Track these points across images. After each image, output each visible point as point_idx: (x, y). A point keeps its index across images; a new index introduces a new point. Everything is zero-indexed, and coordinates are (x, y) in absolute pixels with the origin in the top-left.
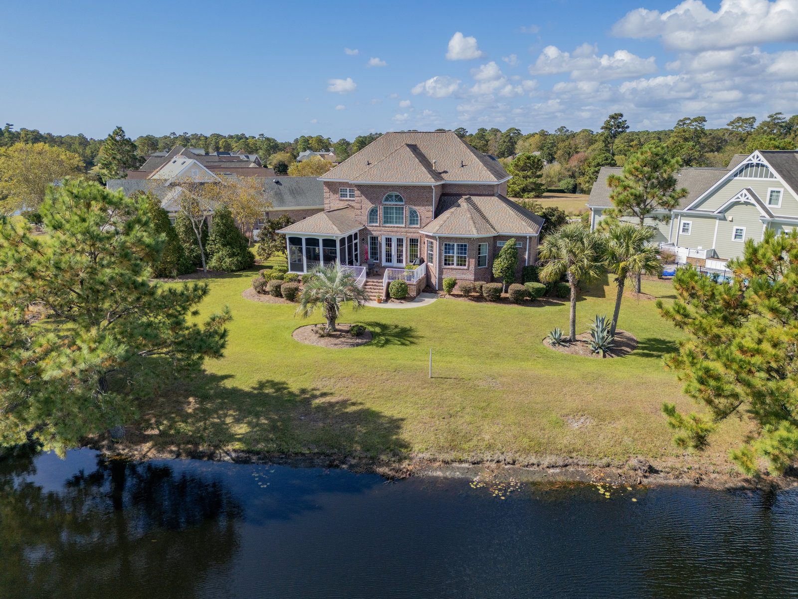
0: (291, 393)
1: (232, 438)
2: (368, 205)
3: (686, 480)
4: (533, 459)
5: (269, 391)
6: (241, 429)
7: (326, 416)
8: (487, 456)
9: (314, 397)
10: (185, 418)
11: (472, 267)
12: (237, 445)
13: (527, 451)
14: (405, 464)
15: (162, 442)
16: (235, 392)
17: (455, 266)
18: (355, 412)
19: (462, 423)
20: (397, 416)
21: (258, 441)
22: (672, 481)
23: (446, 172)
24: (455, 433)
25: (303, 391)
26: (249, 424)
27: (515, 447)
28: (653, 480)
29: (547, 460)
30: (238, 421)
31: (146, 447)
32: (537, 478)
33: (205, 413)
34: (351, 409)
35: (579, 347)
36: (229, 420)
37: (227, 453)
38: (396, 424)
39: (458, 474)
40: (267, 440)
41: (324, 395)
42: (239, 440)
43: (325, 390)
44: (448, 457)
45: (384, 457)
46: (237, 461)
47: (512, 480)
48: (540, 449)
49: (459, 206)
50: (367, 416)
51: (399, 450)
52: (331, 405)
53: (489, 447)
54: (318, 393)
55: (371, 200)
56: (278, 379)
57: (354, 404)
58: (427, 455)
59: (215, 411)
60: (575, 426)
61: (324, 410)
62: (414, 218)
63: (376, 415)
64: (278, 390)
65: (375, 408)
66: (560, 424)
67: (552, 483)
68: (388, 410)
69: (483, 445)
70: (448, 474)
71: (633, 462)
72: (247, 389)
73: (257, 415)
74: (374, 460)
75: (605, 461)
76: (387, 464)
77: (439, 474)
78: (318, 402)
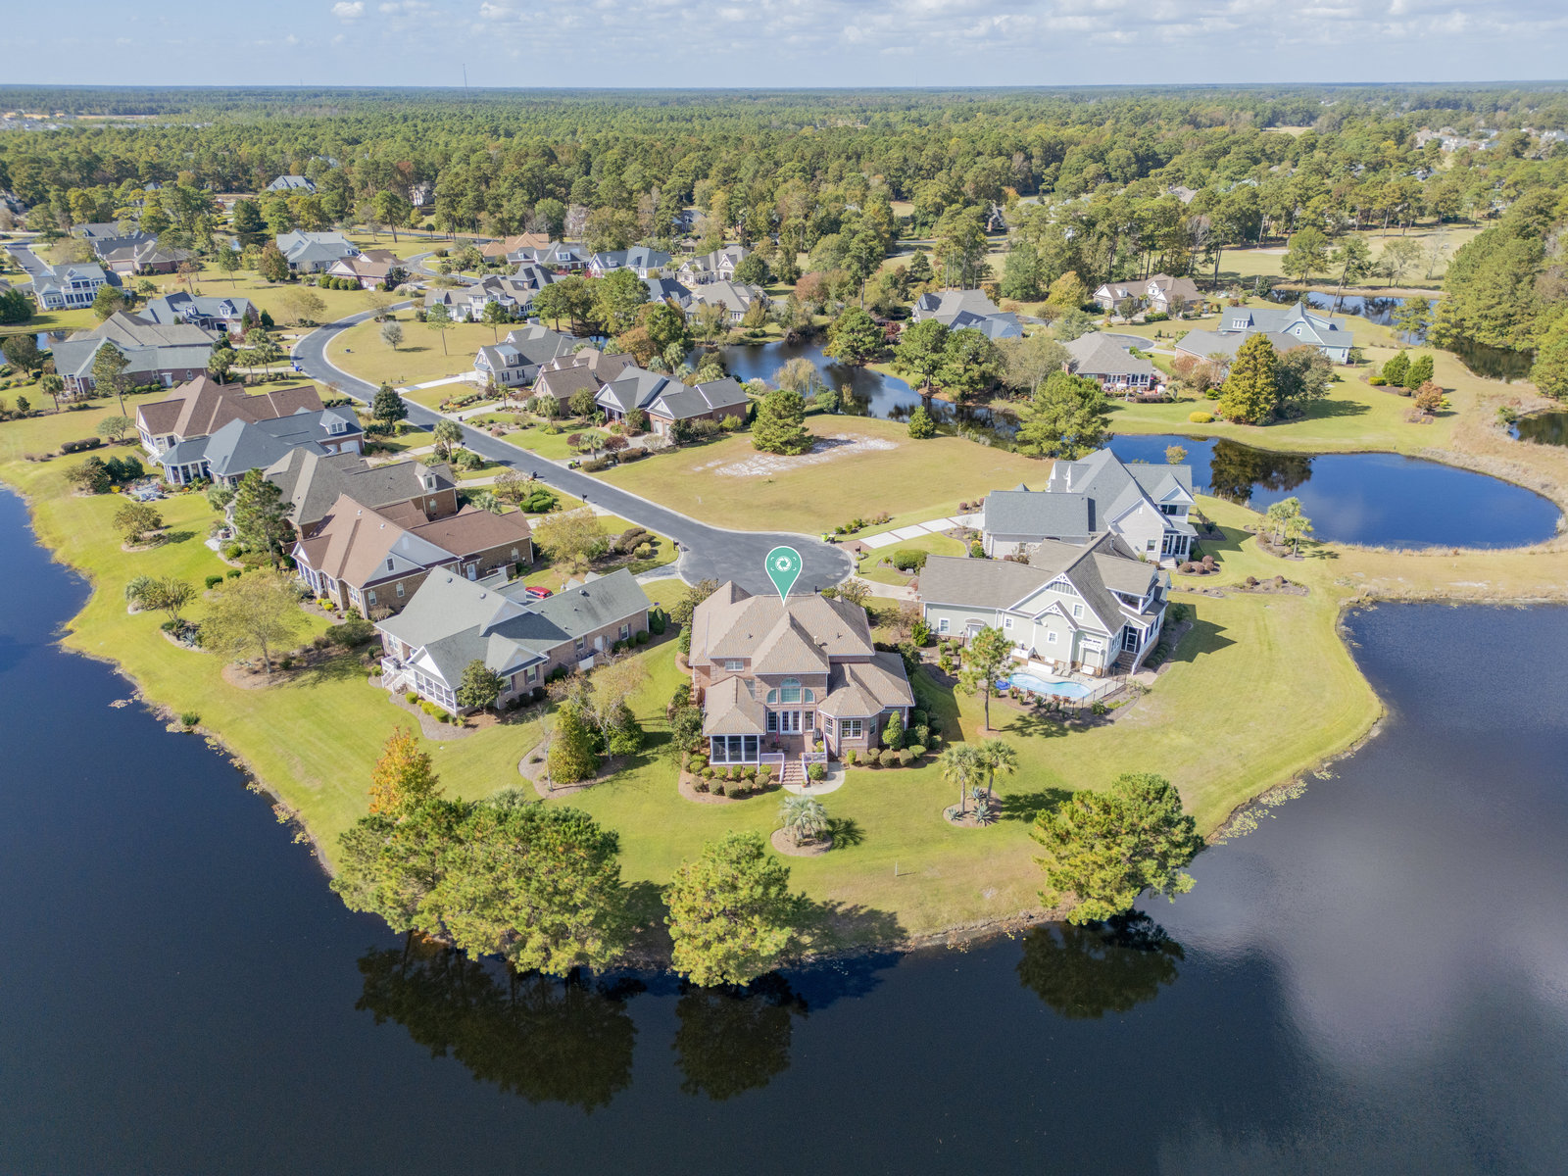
0: (818, 907)
1: (805, 947)
2: (768, 689)
3: (1047, 919)
4: (973, 924)
6: (806, 940)
7: (851, 920)
8: (949, 927)
9: (835, 906)
11: (866, 737)
12: (811, 951)
13: (968, 920)
14: (909, 943)
17: (851, 737)
18: (866, 914)
19: (929, 910)
20: (891, 911)
21: (821, 946)
22: (1041, 921)
23: (825, 644)
24: (927, 917)
25: (825, 903)
26: (808, 934)
27: (961, 918)
28: (1033, 922)
29: (980, 923)
32: (977, 935)
34: (862, 912)
35: (968, 820)
36: (795, 934)
37: (807, 956)
38: (892, 917)
39: (938, 942)
40: (826, 944)
41: (840, 904)
42: (811, 947)
43: (838, 900)
44: (929, 932)
45: (897, 941)
46: (818, 960)
47: (966, 939)
48: (973, 916)
49: (848, 685)
50: (874, 915)
51: (901, 934)
52: (849, 911)
53: (949, 921)
54: (835, 903)
55: (770, 685)
57: (862, 907)
58: (918, 935)
60: (988, 896)
61: (847, 914)
62: (808, 696)
63: (879, 913)
64: (810, 905)
65: (877, 908)
66: (980, 897)
67: (985, 936)
68: (885, 908)
69: (945, 921)
70: (933, 943)
71: (1021, 914)
73: (809, 927)
74: (892, 944)
75: (1007, 917)
76: (900, 945)
77: (928, 944)
78: (839, 910)
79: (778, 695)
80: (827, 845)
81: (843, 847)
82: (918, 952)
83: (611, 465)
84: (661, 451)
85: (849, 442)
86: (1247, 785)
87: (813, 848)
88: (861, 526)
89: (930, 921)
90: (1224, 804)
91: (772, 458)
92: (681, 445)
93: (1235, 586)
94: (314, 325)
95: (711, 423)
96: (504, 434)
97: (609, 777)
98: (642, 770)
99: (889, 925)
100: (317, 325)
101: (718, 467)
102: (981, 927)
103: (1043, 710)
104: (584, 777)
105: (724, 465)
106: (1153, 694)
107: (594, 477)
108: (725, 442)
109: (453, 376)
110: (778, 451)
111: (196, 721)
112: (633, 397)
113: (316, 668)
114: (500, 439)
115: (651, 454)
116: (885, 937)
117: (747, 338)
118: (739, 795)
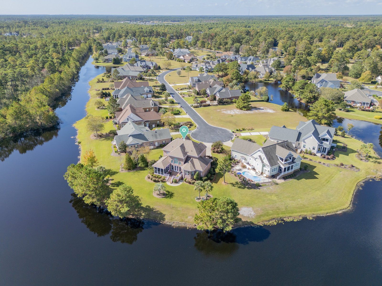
0: (151, 208)
1: (142, 216)
4: (181, 223)
5: (148, 207)
6: (143, 214)
8: (175, 222)
9: (154, 209)
10: (136, 211)
12: (143, 217)
13: (180, 221)
14: (164, 222)
15: (133, 215)
16: (143, 207)
17: (187, 175)
18: (159, 213)
19: (173, 216)
21: (145, 216)
24: (172, 218)
25: (152, 208)
26: (145, 213)
27: (179, 220)
29: (183, 223)
30: (143, 213)
31: (131, 216)
32: (180, 226)
33: (138, 211)
34: (159, 212)
36: (142, 212)
37: (141, 218)
38: (164, 215)
39: (171, 224)
40: (147, 216)
41: (155, 209)
44: (170, 221)
45: (162, 221)
46: (143, 219)
47: (177, 226)
49: (189, 163)
50: (161, 214)
51: (164, 219)
52: (156, 211)
55: (172, 159)
56: (149, 205)
58: (167, 221)
59: (140, 210)
61: (155, 212)
62: (180, 163)
63: (162, 213)
64: (149, 207)
65: (162, 212)
66: (187, 217)
67: (182, 226)
68: (164, 213)
69: (175, 220)
72: (144, 207)
74: (160, 221)
76: (162, 222)
77: (168, 224)
78: (154, 210)
79: (173, 161)
80: (164, 196)
81: (167, 198)
82: (165, 224)
83: (200, 107)
85: (263, 109)
86: (282, 214)
87: (160, 196)
89: (172, 219)
90: (271, 216)
92: (219, 105)
93: (335, 164)
94: (168, 69)
95: (229, 100)
96: (184, 97)
97: (135, 171)
98: (142, 171)
99: (162, 216)
100: (169, 69)
102: (182, 224)
103: (244, 182)
104: (129, 169)
105: (225, 111)
107: (194, 109)
109: (185, 83)
111: (80, 143)
113: (105, 138)
114: (182, 98)
115: (211, 106)
117: (263, 81)
118: (155, 181)
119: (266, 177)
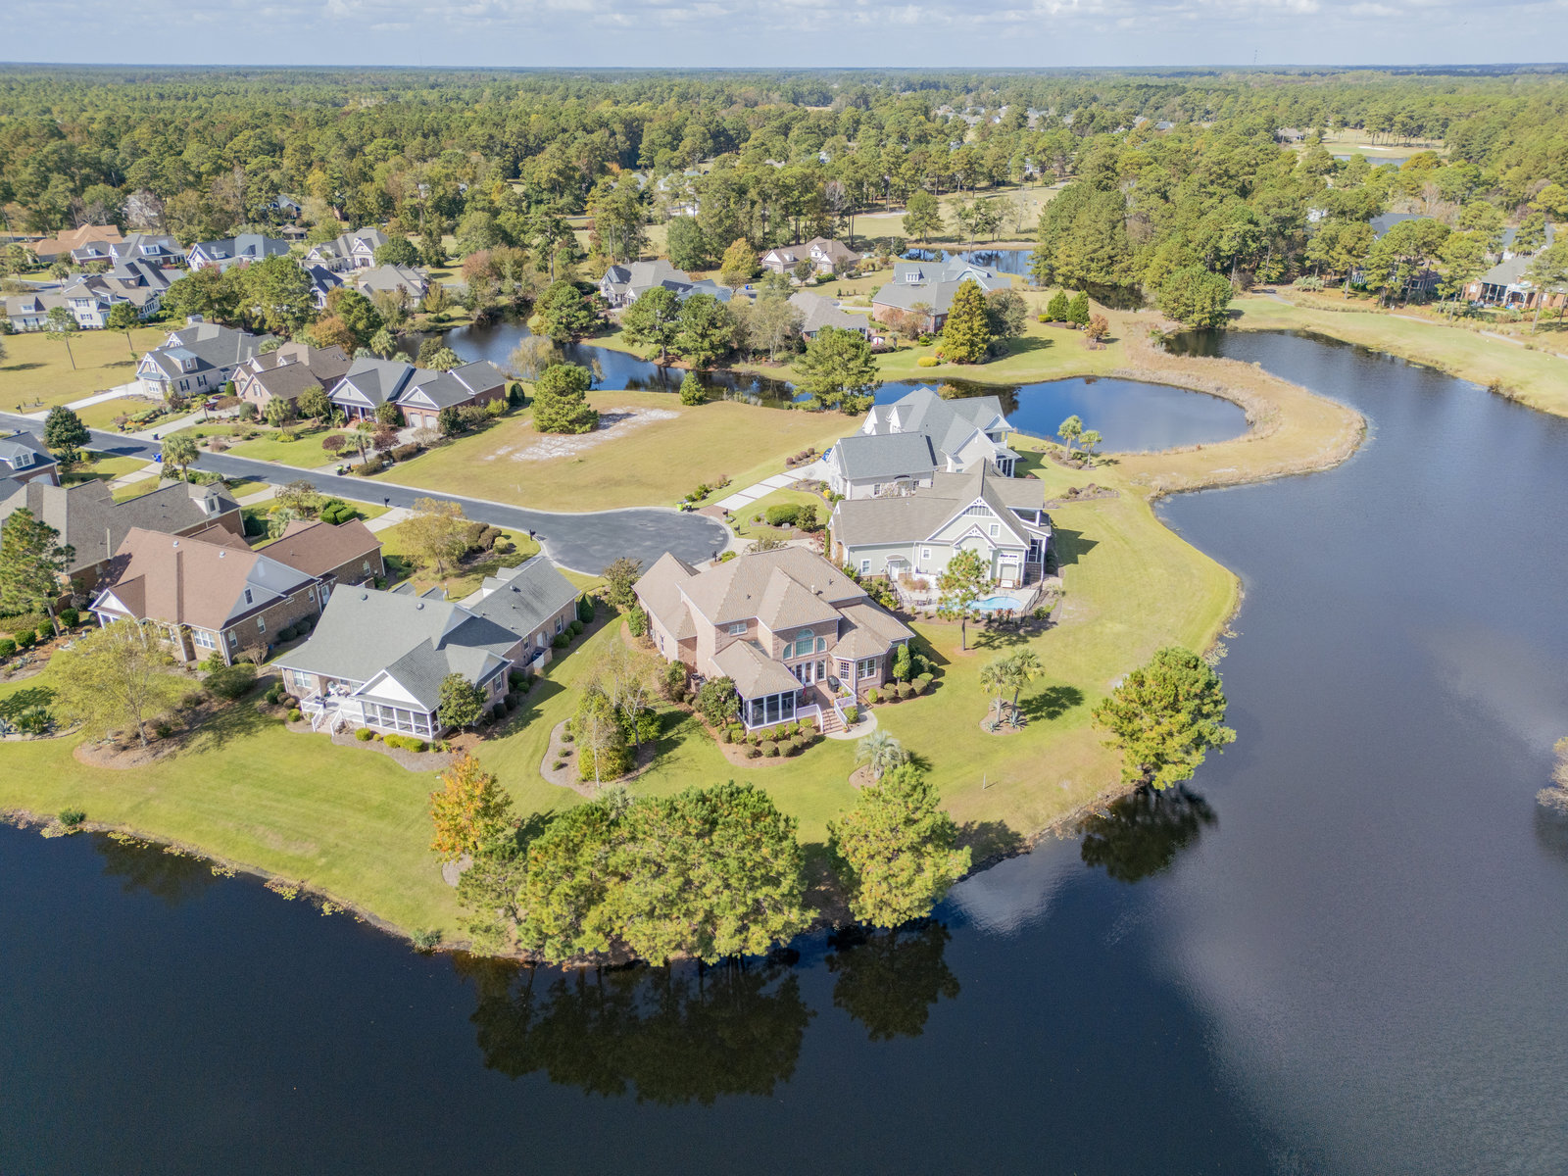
2: (785, 645)
8: (1051, 822)
11: (879, 674)
13: (1061, 811)
14: (1028, 842)
17: (867, 678)
18: (978, 827)
19: (1028, 811)
20: (998, 820)
23: (822, 591)
24: (1029, 817)
28: (1111, 800)
29: (1072, 811)
34: (975, 827)
35: (1007, 728)
39: (1049, 837)
44: (1038, 831)
47: (1070, 829)
48: (1064, 807)
49: (856, 629)
50: (986, 827)
51: (1017, 837)
53: (1048, 817)
55: (787, 640)
57: (972, 823)
58: (1030, 834)
60: (1066, 787)
62: (820, 645)
63: (989, 824)
65: (985, 821)
66: (1060, 789)
67: (1083, 822)
68: (993, 818)
69: (1044, 817)
70: (1046, 839)
71: (1099, 796)
75: (1090, 800)
77: (1043, 840)
79: (793, 649)
82: (1039, 848)
83: (390, 464)
84: (433, 444)
85: (628, 415)
88: (707, 491)
89: (1033, 821)
91: (562, 438)
92: (453, 436)
93: (1063, 497)
95: (477, 410)
96: (227, 448)
97: (649, 765)
98: (677, 752)
99: (1003, 833)
101: (511, 453)
102: (1076, 816)
103: (996, 625)
104: (627, 770)
105: (516, 450)
106: (1069, 595)
107: (375, 480)
108: (497, 428)
109: (104, 392)
110: (567, 431)
111: (82, 818)
112: (378, 390)
113: (207, 729)
114: (224, 454)
115: (426, 449)
116: (1006, 844)
117: (432, 324)
118: (795, 752)
119: (1016, 587)
